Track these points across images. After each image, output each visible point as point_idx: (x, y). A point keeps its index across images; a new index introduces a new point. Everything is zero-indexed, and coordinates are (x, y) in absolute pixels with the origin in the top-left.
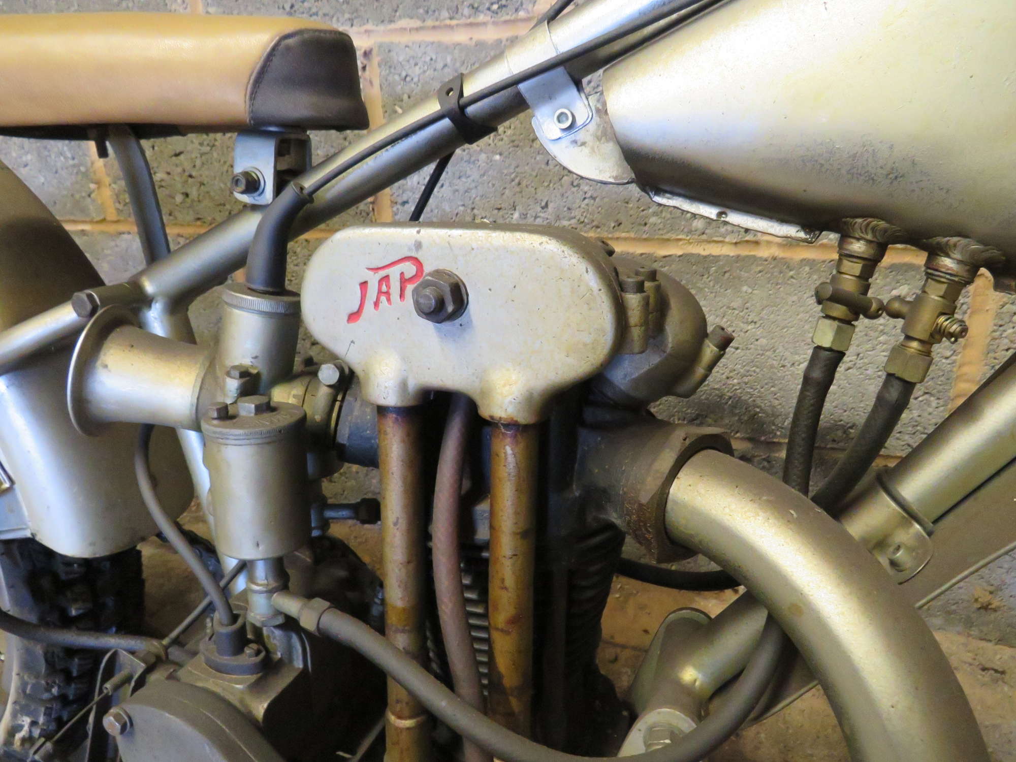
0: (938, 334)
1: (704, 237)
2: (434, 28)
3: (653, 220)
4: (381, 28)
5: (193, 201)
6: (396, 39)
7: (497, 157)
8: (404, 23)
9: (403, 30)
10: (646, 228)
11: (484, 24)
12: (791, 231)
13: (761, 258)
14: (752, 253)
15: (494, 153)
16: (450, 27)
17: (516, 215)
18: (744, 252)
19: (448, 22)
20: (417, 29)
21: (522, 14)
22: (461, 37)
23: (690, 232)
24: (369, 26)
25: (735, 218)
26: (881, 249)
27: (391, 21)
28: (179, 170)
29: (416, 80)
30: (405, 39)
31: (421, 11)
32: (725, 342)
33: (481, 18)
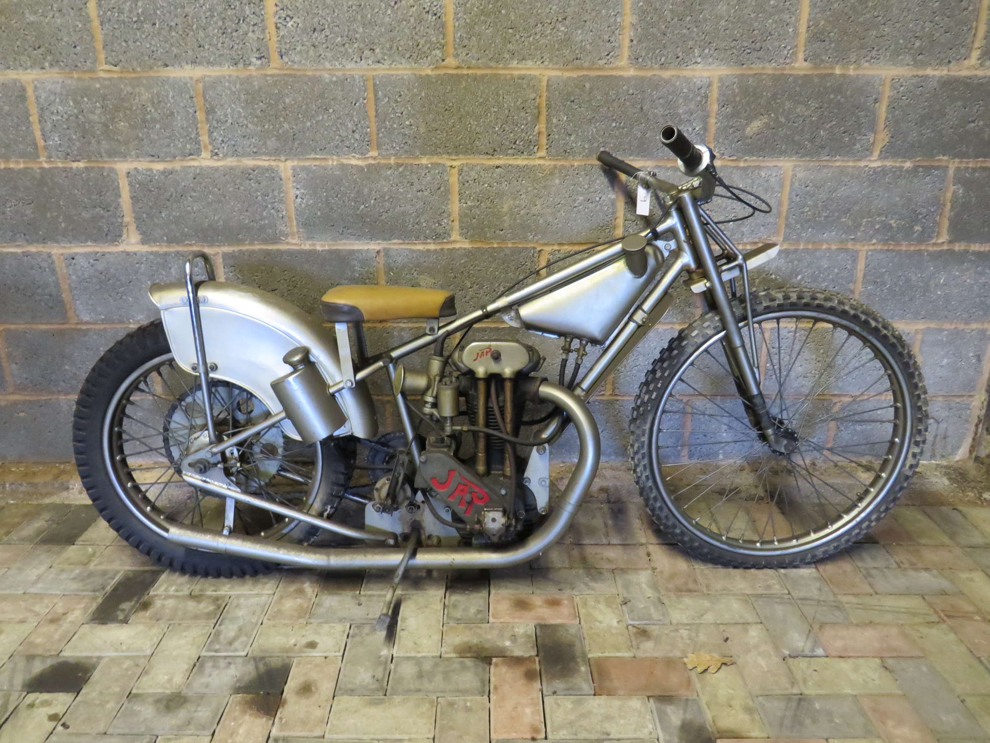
0: (583, 355)
2: (408, 243)
4: (385, 242)
6: (392, 247)
8: (395, 241)
9: (395, 243)
11: (430, 243)
12: (556, 337)
16: (415, 244)
20: (401, 244)
21: (445, 241)
22: (420, 247)
24: (379, 241)
25: (545, 335)
26: (572, 341)
27: (389, 240)
29: (399, 262)
30: (396, 247)
32: (545, 359)
33: (429, 241)
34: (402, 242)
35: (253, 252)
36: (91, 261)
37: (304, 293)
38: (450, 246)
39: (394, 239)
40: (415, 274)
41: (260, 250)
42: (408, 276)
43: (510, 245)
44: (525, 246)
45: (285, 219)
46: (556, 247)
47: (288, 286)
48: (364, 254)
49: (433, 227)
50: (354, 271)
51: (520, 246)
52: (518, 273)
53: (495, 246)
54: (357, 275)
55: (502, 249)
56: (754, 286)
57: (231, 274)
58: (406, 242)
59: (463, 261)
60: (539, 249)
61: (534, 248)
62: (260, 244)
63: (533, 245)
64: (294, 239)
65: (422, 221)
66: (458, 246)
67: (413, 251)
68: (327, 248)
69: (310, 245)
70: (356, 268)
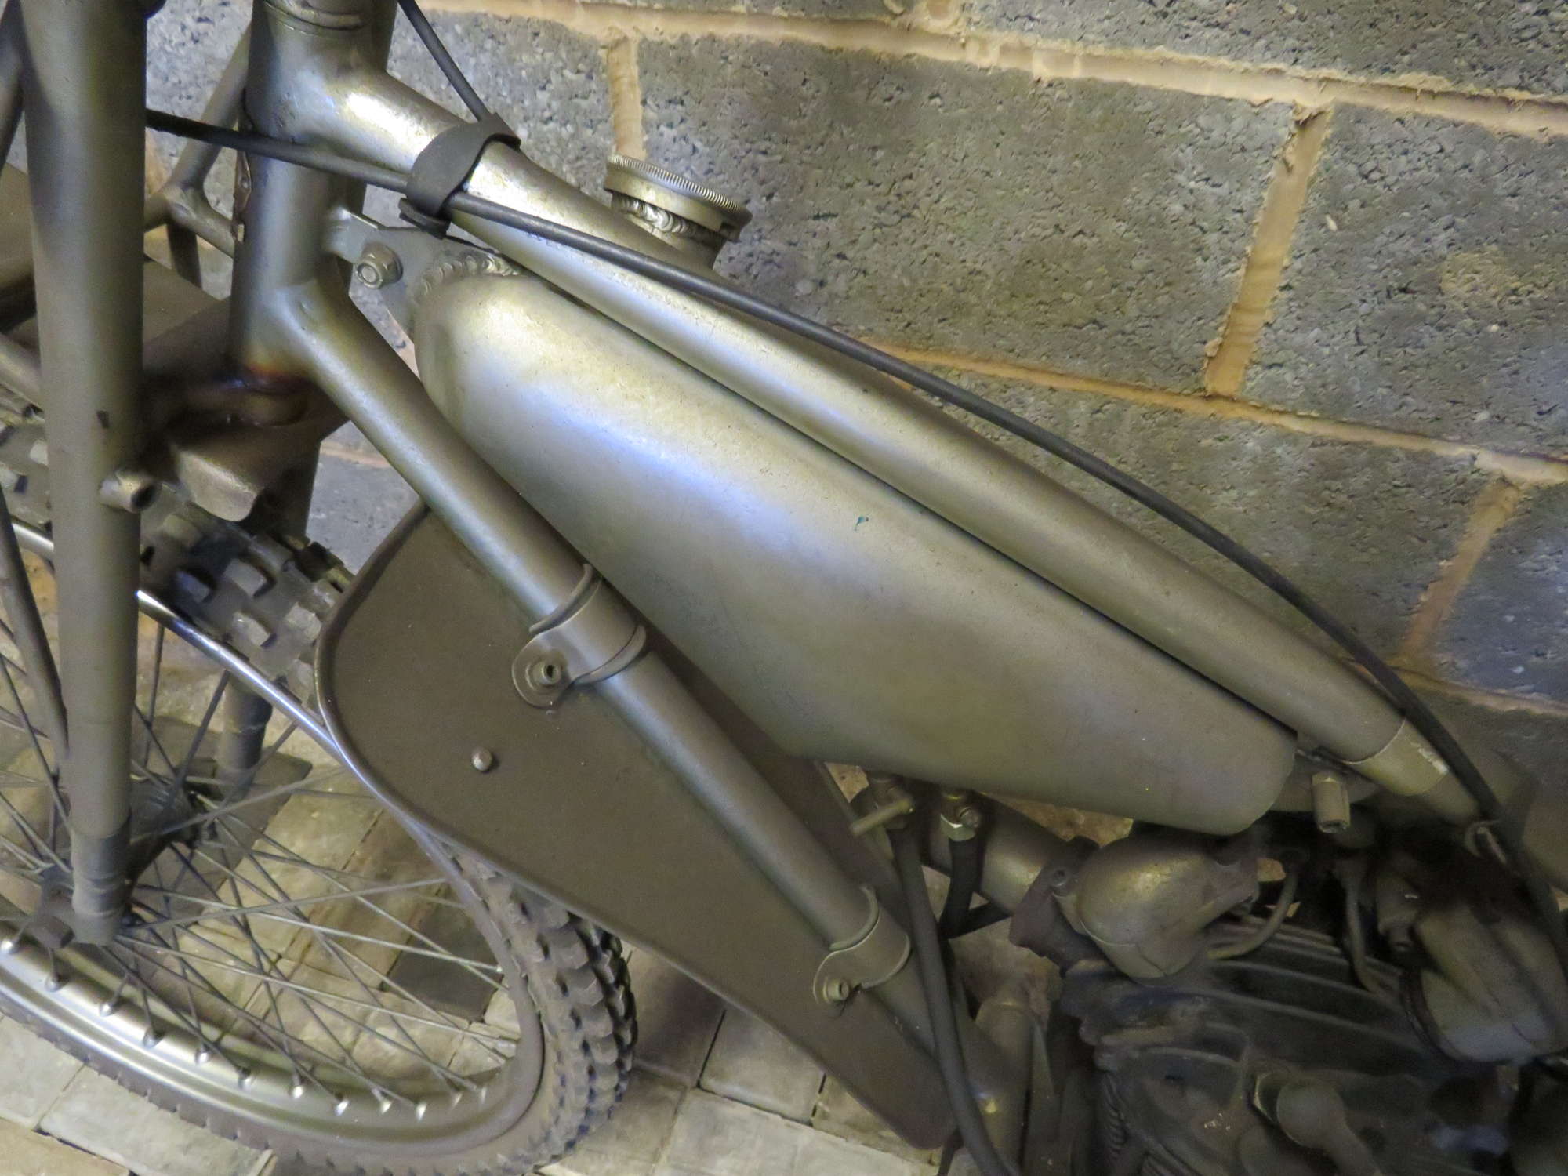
34: (1446, 85)
36: (189, 21)
37: (937, 247)
39: (1411, 66)
41: (790, 45)
42: (1406, 244)
47: (880, 209)
48: (1238, 124)
50: (1170, 189)
54: (1177, 208)
57: (669, 133)
58: (1471, 88)
62: (791, 21)
67: (1481, 137)
68: (1076, 72)
69: (1005, 50)
70: (1181, 178)
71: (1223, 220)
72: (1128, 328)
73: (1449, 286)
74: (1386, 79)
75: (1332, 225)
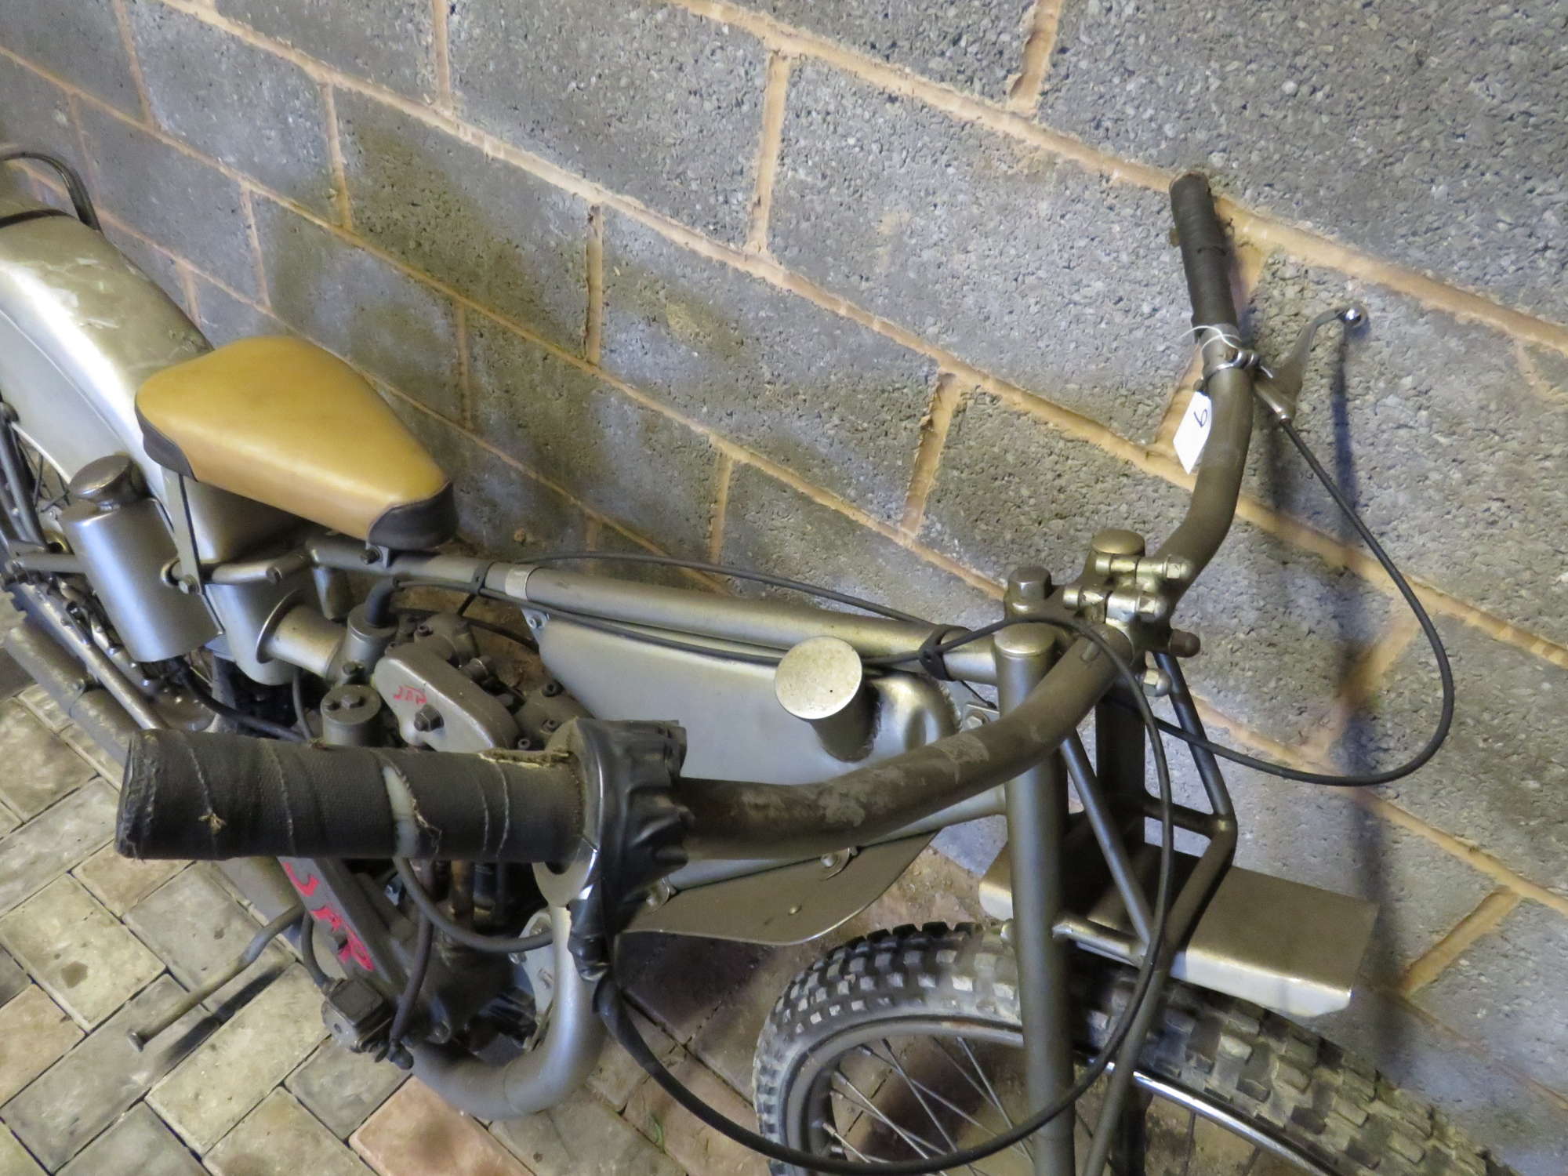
1: (855, 504)
2: (656, 217)
3: (816, 470)
4: (610, 193)
5: (424, 253)
6: (623, 210)
7: (696, 354)
8: (628, 199)
9: (628, 205)
10: (810, 474)
11: (701, 238)
13: (896, 544)
14: (890, 536)
15: (694, 348)
16: (670, 224)
17: (705, 409)
18: (885, 533)
19: (669, 219)
20: (642, 211)
21: (732, 246)
22: (678, 237)
23: (843, 495)
24: (599, 186)
27: (619, 192)
28: (415, 219)
29: (635, 253)
30: (629, 213)
31: (646, 197)
33: (699, 230)
34: (643, 207)
35: (379, 107)
37: (462, 237)
38: (742, 266)
39: (628, 193)
40: (662, 293)
41: (391, 106)
42: (648, 293)
43: (876, 327)
44: (912, 346)
45: (433, 55)
46: (989, 387)
47: (437, 208)
48: (568, 203)
49: (712, 200)
50: (548, 231)
51: (899, 340)
52: (879, 403)
53: (842, 312)
54: (553, 243)
55: (855, 328)
56: (1537, 778)
58: (652, 211)
59: (762, 314)
60: (943, 369)
61: (933, 362)
62: (391, 95)
63: (934, 355)
64: (447, 107)
65: (690, 174)
66: (759, 271)
67: (664, 240)
68: (501, 156)
69: (473, 135)
70: (551, 227)
71: (572, 256)
72: (547, 309)
73: (672, 322)
74: (619, 197)
75: (618, 272)
